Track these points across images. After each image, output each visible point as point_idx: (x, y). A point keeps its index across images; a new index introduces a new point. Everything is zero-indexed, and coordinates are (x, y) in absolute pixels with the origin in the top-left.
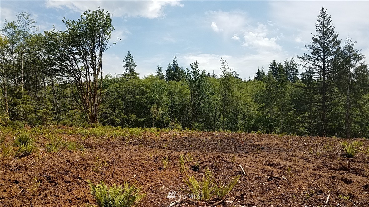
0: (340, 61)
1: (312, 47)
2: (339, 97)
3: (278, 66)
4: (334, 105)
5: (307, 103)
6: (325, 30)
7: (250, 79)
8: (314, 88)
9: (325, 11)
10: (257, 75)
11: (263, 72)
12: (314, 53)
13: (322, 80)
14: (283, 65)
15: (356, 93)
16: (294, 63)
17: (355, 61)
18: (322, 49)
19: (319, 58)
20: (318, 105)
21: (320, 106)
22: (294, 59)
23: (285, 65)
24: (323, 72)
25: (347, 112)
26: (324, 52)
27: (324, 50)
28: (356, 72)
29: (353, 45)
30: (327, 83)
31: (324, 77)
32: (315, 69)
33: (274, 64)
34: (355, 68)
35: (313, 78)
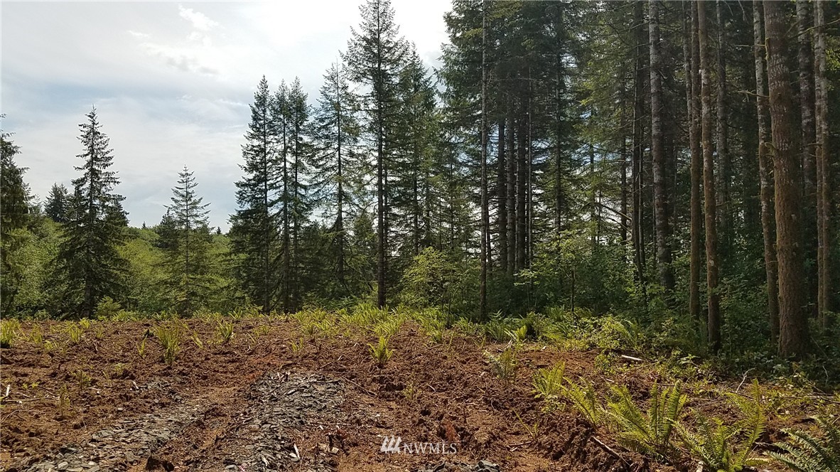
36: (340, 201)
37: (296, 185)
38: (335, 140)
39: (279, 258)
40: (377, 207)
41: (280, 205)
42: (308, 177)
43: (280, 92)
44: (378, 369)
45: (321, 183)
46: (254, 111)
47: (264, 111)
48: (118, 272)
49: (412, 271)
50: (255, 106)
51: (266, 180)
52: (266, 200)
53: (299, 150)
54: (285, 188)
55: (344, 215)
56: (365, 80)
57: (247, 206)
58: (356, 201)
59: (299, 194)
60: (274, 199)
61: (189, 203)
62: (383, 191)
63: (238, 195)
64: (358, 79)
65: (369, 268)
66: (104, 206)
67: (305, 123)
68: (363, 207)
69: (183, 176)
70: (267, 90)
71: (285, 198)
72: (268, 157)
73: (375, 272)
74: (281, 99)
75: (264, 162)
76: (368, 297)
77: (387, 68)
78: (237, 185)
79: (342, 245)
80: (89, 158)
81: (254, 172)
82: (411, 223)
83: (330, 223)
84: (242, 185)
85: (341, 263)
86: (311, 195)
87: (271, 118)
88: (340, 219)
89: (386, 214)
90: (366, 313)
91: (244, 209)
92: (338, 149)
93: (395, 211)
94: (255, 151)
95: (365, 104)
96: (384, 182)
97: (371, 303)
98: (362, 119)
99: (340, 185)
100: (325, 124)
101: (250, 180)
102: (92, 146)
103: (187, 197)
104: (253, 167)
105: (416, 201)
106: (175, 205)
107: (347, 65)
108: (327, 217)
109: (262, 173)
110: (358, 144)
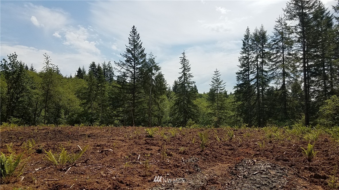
0: (145, 70)
1: (126, 56)
2: (144, 96)
3: (97, 67)
4: (141, 103)
5: (122, 100)
6: (135, 44)
7: (71, 76)
8: (127, 89)
9: (135, 29)
10: (78, 73)
11: (84, 71)
12: (127, 61)
13: (133, 83)
14: (102, 67)
15: (155, 94)
16: (111, 66)
17: (155, 71)
18: (133, 59)
19: (131, 65)
20: (130, 103)
21: (131, 103)
22: (111, 63)
23: (103, 67)
24: (133, 77)
25: (150, 108)
26: (134, 61)
27: (134, 60)
28: (156, 79)
29: (154, 58)
30: (136, 85)
31: (134, 80)
32: (128, 74)
33: (93, 65)
34: (155, 76)
35: (126, 81)
36: (284, 76)
37: (263, 71)
38: (281, 49)
39: (255, 103)
40: (303, 78)
41: (255, 80)
42: (268, 67)
43: (255, 32)
44: (308, 162)
45: (274, 69)
46: (244, 42)
47: (248, 41)
48: (194, 110)
49: (324, 108)
50: (244, 40)
51: (248, 70)
52: (249, 79)
53: (264, 55)
54: (257, 73)
55: (286, 83)
56: (295, 18)
57: (241, 82)
58: (292, 76)
59: (264, 75)
60: (252, 78)
61: (218, 82)
62: (306, 69)
63: (237, 78)
64: (291, 19)
65: (300, 107)
66: (189, 86)
67: (266, 43)
68: (296, 78)
69: (215, 72)
70: (249, 32)
71: (257, 77)
72: (249, 61)
73: (303, 109)
74: (256, 35)
75: (248, 62)
76: (300, 121)
77: (306, 11)
78: (237, 73)
79: (285, 96)
80: (183, 69)
81: (244, 67)
82: (322, 84)
83: (279, 87)
84: (239, 74)
85: (285, 105)
86: (270, 75)
87: (251, 44)
88: (284, 84)
89: (308, 80)
90: (299, 129)
91: (239, 83)
92: (283, 53)
93: (313, 79)
94: (244, 59)
95: (296, 30)
96: (306, 65)
97: (301, 123)
98: (294, 36)
99: (284, 69)
100: (276, 42)
101: (242, 71)
102: (184, 64)
103: (217, 80)
104: (243, 65)
105: (325, 73)
106: (213, 84)
107: (286, 14)
108: (277, 84)
109: (247, 68)
110: (293, 49)
